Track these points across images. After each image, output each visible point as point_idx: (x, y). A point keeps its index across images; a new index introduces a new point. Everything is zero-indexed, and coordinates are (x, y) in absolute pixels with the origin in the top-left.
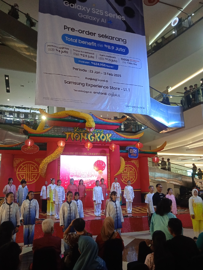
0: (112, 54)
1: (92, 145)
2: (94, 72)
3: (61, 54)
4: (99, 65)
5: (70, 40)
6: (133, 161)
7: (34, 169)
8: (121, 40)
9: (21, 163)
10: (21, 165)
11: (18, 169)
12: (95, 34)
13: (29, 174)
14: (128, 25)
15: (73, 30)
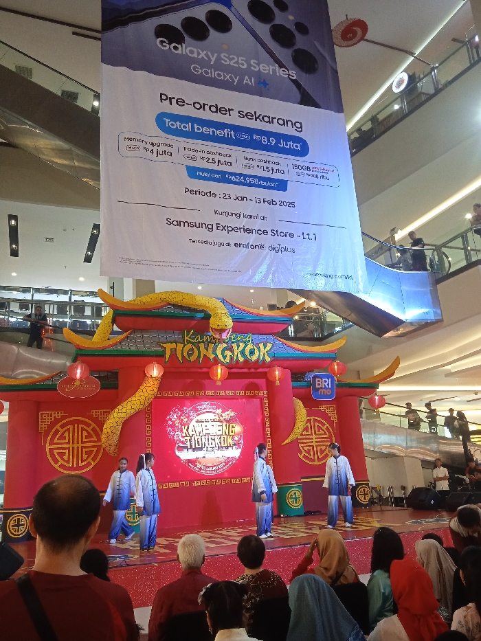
0: (273, 157)
1: (227, 371)
2: (233, 197)
3: (156, 158)
4: (244, 180)
5: (175, 127)
6: (323, 408)
7: (89, 436)
8: (290, 123)
9: (57, 421)
10: (58, 427)
11: (49, 438)
12: (230, 110)
13: (76, 449)
14: (304, 89)
15: (181, 102)
